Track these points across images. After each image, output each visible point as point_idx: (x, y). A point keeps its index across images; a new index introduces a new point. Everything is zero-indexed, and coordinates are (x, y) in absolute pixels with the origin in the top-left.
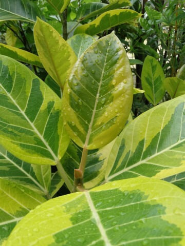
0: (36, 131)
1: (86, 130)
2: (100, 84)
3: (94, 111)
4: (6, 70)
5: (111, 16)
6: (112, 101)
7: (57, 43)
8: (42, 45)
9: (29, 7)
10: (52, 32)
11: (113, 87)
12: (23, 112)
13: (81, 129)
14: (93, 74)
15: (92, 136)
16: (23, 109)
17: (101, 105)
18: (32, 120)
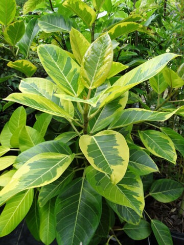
0: (67, 80)
1: (91, 80)
2: (99, 58)
3: (96, 71)
4: (55, 52)
5: (122, 26)
6: (103, 64)
7: (82, 41)
8: (74, 43)
9: (69, 23)
10: (79, 35)
11: (104, 58)
12: (62, 72)
13: (89, 79)
14: (96, 53)
15: (93, 82)
16: (62, 70)
17: (99, 67)
18: (66, 75)
